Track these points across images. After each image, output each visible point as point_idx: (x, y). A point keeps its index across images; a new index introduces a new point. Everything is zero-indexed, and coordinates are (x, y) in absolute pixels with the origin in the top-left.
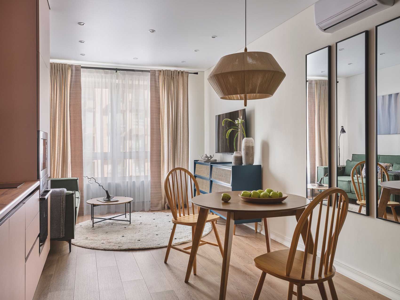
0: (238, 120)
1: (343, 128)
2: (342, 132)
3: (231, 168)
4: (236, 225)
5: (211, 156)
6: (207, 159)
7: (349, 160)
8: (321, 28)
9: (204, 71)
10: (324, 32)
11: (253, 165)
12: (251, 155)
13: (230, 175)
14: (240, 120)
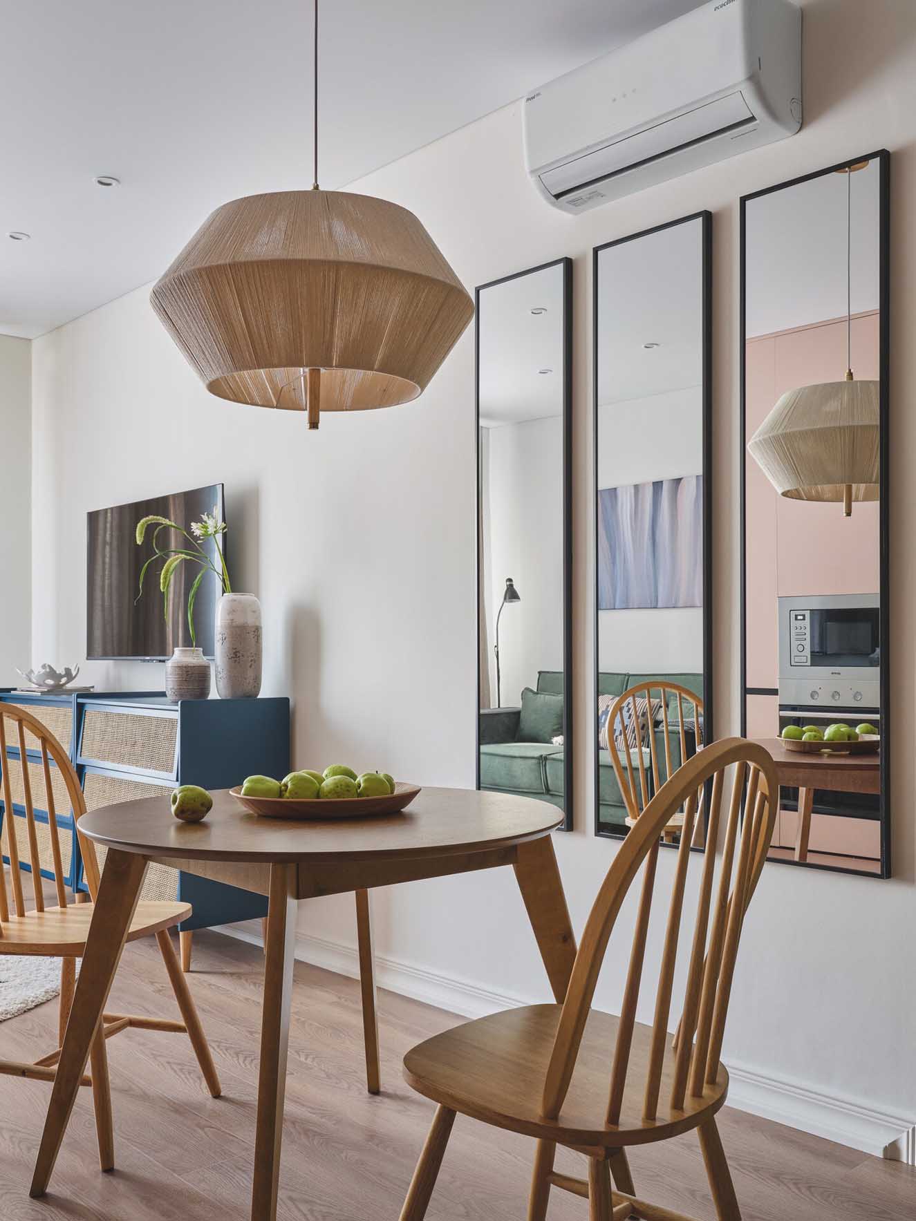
0: (201, 521)
1: (511, 586)
2: (507, 598)
3: (178, 708)
4: (194, 936)
5: (68, 671)
6: (50, 682)
7: (531, 691)
8: (545, 189)
9: (30, 340)
10: (553, 204)
11: (259, 697)
12: (252, 661)
13: (172, 739)
14: (210, 523)
